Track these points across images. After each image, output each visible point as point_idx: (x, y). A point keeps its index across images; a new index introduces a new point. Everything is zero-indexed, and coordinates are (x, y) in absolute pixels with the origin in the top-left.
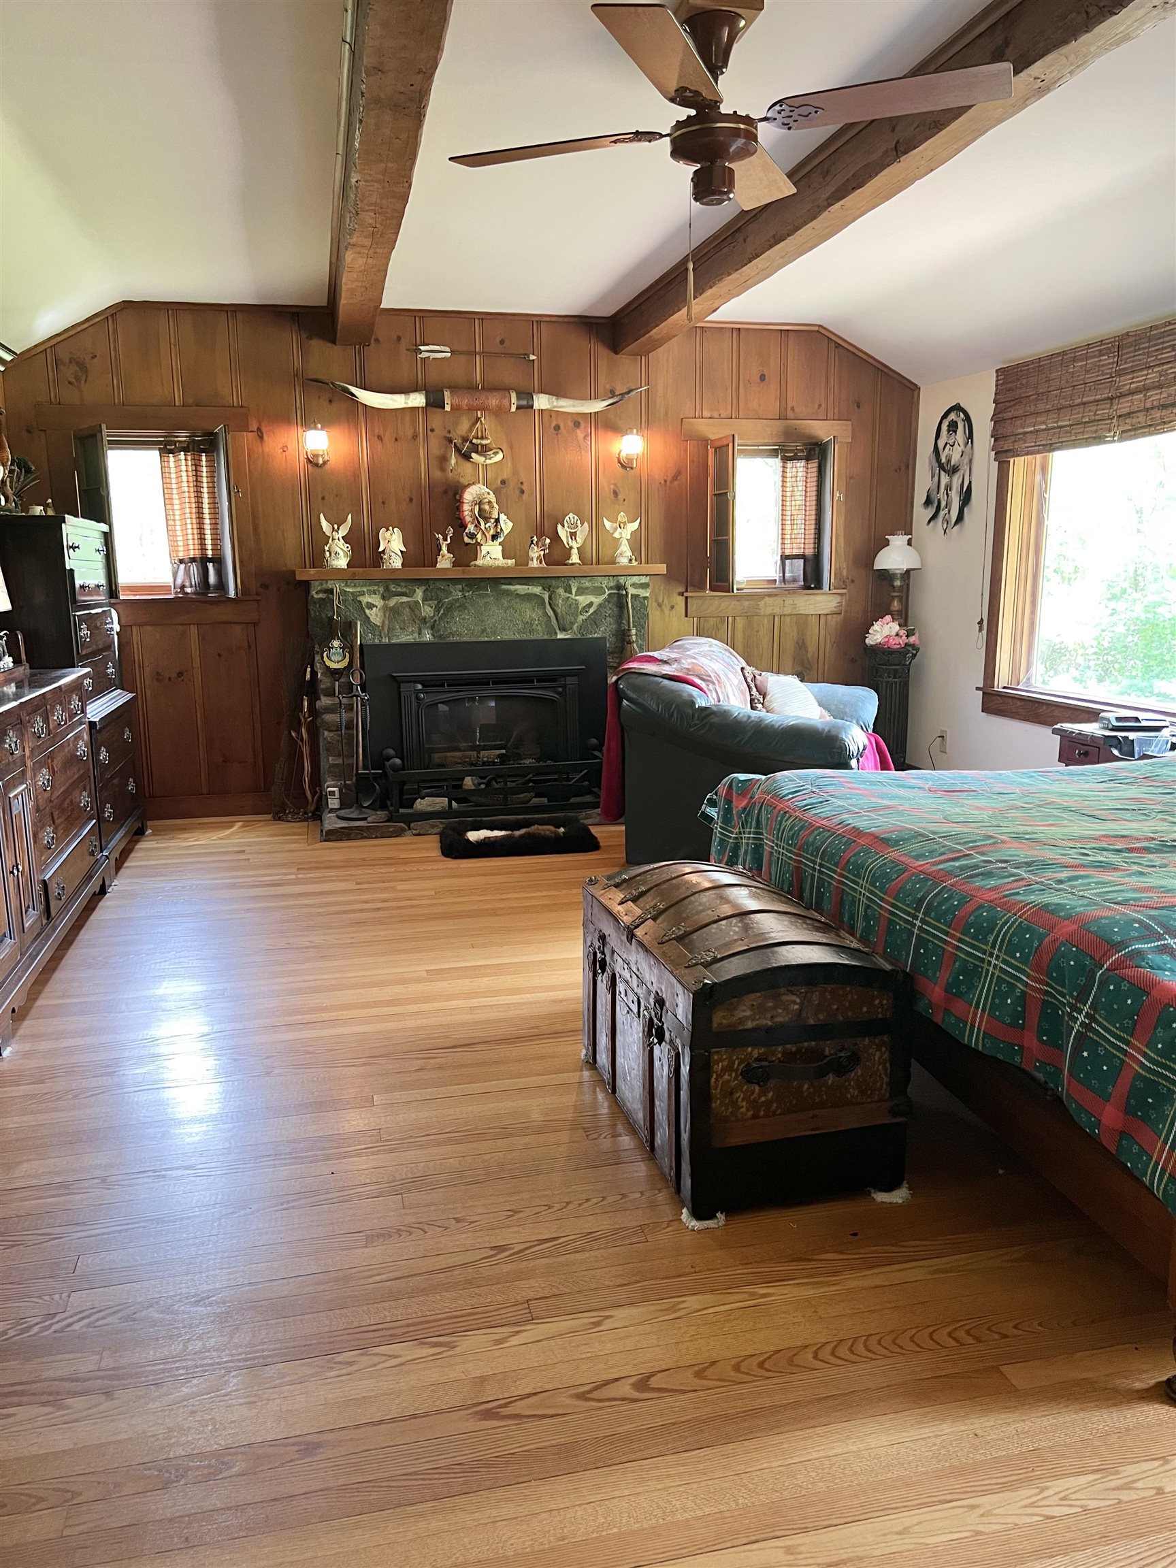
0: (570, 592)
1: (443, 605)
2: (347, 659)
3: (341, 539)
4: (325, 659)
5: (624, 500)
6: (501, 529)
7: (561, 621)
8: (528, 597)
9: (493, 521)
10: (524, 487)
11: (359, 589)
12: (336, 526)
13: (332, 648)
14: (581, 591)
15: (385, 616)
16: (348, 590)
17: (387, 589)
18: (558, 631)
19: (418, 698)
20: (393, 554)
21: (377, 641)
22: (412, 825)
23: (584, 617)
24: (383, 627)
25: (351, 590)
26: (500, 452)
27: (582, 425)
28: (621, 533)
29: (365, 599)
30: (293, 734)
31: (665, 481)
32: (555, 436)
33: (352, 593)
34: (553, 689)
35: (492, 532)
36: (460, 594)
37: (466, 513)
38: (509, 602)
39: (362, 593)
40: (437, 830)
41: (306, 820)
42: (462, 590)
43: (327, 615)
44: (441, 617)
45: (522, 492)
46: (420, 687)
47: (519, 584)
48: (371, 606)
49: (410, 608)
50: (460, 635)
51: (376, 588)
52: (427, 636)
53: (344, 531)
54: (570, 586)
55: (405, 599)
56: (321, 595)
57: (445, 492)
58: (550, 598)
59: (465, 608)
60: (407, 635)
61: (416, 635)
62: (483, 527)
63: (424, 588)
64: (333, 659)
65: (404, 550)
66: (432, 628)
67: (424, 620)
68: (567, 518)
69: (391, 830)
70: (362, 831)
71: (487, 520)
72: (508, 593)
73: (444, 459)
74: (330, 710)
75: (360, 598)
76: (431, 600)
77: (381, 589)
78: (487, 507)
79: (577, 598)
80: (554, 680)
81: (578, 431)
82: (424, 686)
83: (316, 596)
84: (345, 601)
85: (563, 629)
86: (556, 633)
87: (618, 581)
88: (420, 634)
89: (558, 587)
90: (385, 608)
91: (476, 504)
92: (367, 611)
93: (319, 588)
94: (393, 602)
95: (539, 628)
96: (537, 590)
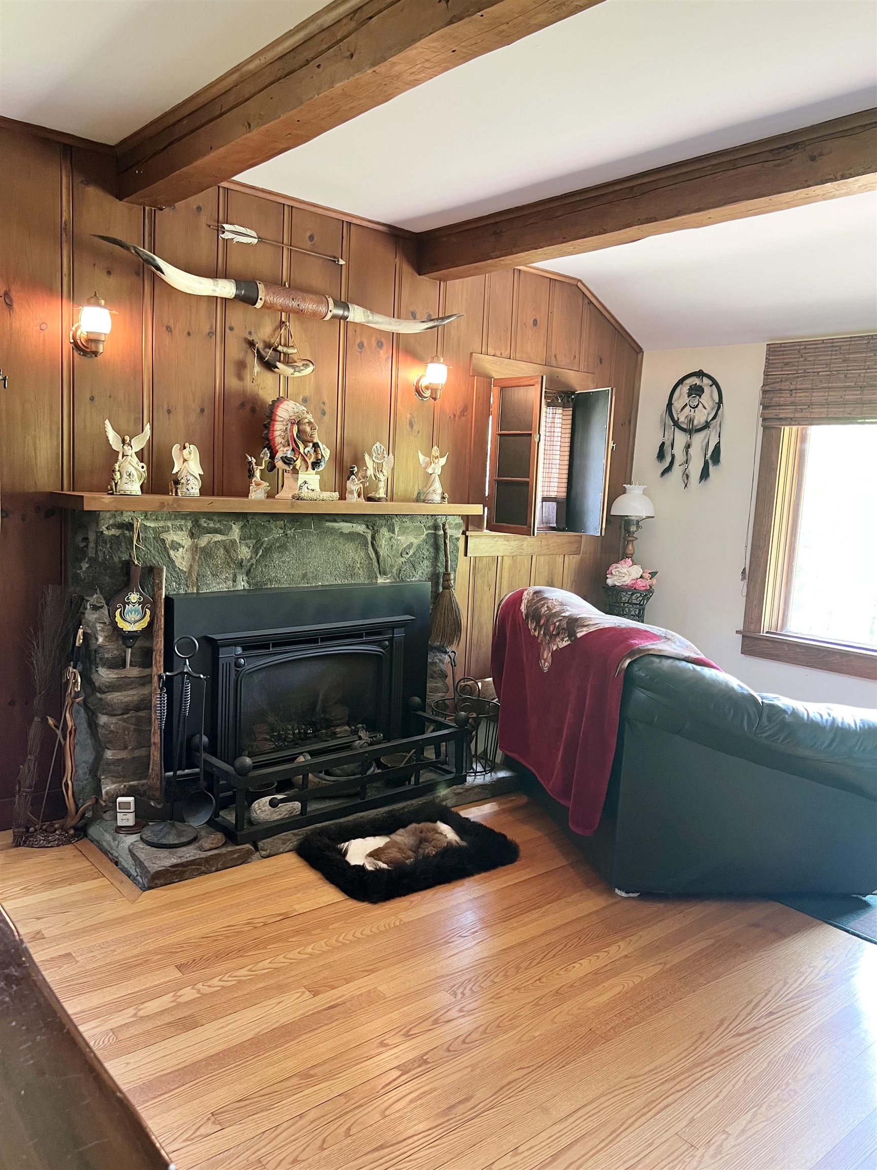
0: (394, 533)
1: (262, 544)
2: (147, 618)
3: (134, 455)
4: (118, 619)
5: (419, 432)
6: (322, 456)
7: (382, 564)
8: (352, 537)
9: (311, 445)
10: (326, 408)
11: (161, 524)
12: (127, 438)
13: (128, 603)
14: (404, 531)
15: (194, 559)
16: (148, 524)
17: (196, 524)
18: (378, 575)
19: (237, 665)
20: (191, 478)
21: (182, 592)
22: (260, 844)
23: (403, 560)
24: (190, 572)
25: (152, 525)
26: (311, 365)
27: (385, 347)
28: (434, 469)
29: (171, 537)
30: (51, 721)
31: (454, 415)
32: (358, 354)
33: (154, 529)
34: (379, 643)
35: (312, 460)
36: (282, 531)
37: (277, 433)
38: (333, 541)
39: (166, 530)
40: (290, 846)
41: (68, 842)
42: (284, 528)
43: (120, 558)
44: (259, 559)
45: (324, 413)
46: (239, 650)
47: (343, 521)
48: (176, 546)
49: (225, 547)
50: (278, 581)
51: (183, 522)
52: (242, 584)
53: (138, 445)
54: (393, 525)
55: (219, 537)
56: (113, 532)
57: (243, 405)
58: (373, 538)
59: (286, 549)
60: (219, 583)
61: (230, 583)
62: (302, 451)
63: (241, 524)
64: (128, 618)
65: (202, 473)
66: (248, 573)
67: (241, 565)
68: (374, 447)
69: (236, 856)
70: (199, 864)
71: (305, 443)
72: (332, 531)
73: (241, 366)
74: (113, 687)
75: (164, 536)
76: (250, 538)
77: (189, 524)
78: (308, 429)
79: (399, 538)
80: (379, 633)
81: (381, 352)
82: (244, 649)
83: (106, 532)
84: (145, 539)
85: (383, 573)
86: (376, 577)
87: (436, 520)
88: (234, 581)
89: (382, 526)
90: (195, 549)
91: (293, 424)
92: (172, 553)
93: (111, 522)
94: (203, 541)
95: (361, 572)
96: (360, 528)
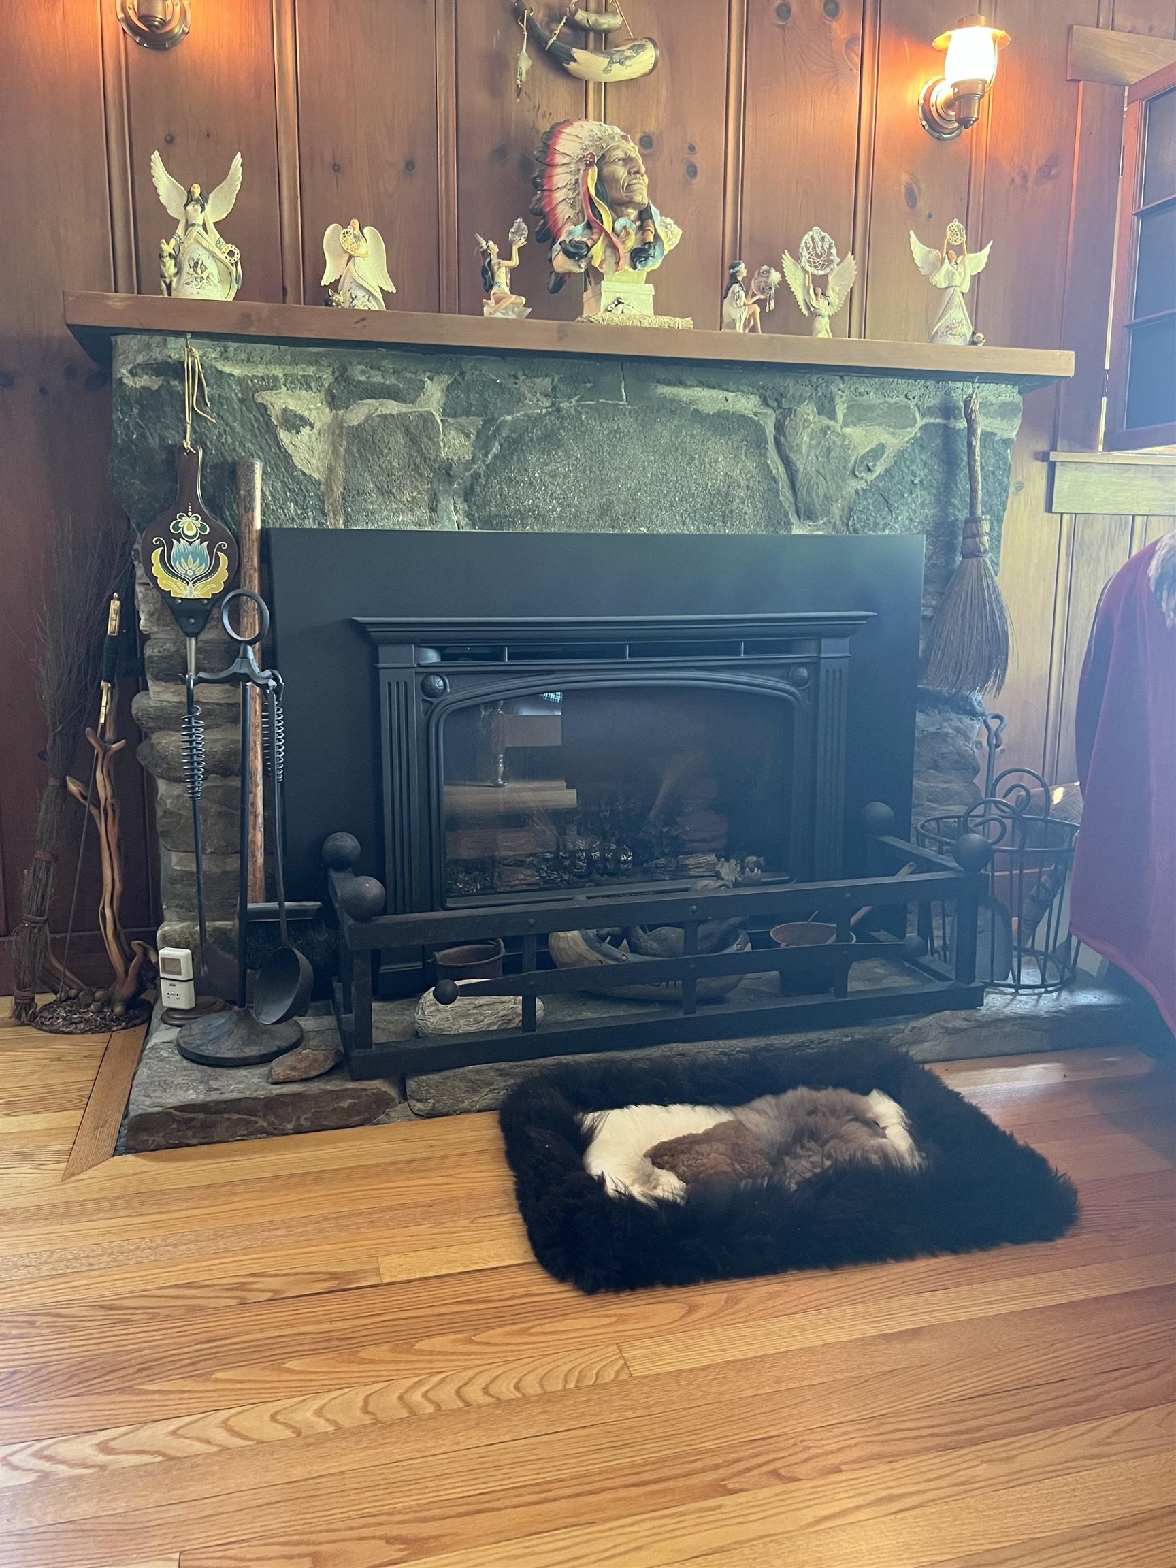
0: (832, 415)
1: (498, 430)
2: (223, 573)
3: (211, 227)
4: (157, 569)
5: (930, 216)
6: (657, 236)
7: (803, 492)
8: (724, 423)
9: (633, 213)
10: (697, 159)
11: (260, 371)
12: (197, 190)
13: (178, 537)
14: (859, 414)
15: (335, 452)
16: (227, 369)
17: (342, 376)
18: (794, 519)
19: (427, 690)
20: (360, 293)
21: (310, 524)
22: (412, 1084)
23: (860, 485)
24: (328, 484)
25: (237, 372)
26: (650, 45)
27: (844, 14)
28: (950, 276)
29: (280, 401)
30: (73, 787)
31: (1025, 177)
32: (778, 31)
33: (241, 381)
34: (785, 670)
35: (632, 242)
36: (547, 403)
37: (559, 195)
38: (677, 431)
39: (271, 384)
40: (487, 1097)
41: (104, 1027)
42: (552, 394)
43: (162, 439)
44: (493, 463)
45: (692, 171)
46: (432, 657)
47: (701, 384)
48: (294, 422)
49: (407, 432)
50: (541, 518)
51: (311, 371)
52: (453, 518)
53: (219, 206)
54: (832, 399)
55: (392, 407)
56: (143, 381)
57: (501, 153)
58: (779, 427)
59: (559, 444)
60: (396, 512)
61: (423, 513)
62: (607, 226)
63: (446, 379)
64: (180, 570)
65: (391, 288)
66: (468, 495)
67: (446, 472)
68: (807, 237)
69: (345, 1104)
70: (253, 1113)
71: (617, 207)
72: (674, 408)
73: (500, 64)
74: (166, 720)
75: (265, 397)
76: (467, 413)
77: (327, 377)
78: (621, 171)
79: (848, 430)
80: (785, 647)
81: (835, 25)
82: (444, 657)
83: (129, 381)
84: (218, 401)
85: (807, 514)
86: (788, 524)
87: (948, 393)
88: (433, 510)
89: (801, 399)
90: (338, 431)
91: (590, 165)
92: (284, 436)
93: (140, 359)
94: (357, 414)
95: (747, 508)
96: (745, 403)
